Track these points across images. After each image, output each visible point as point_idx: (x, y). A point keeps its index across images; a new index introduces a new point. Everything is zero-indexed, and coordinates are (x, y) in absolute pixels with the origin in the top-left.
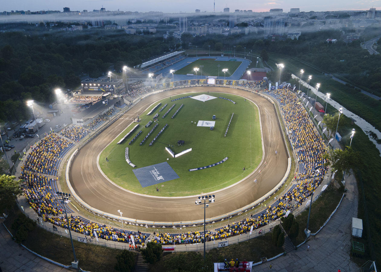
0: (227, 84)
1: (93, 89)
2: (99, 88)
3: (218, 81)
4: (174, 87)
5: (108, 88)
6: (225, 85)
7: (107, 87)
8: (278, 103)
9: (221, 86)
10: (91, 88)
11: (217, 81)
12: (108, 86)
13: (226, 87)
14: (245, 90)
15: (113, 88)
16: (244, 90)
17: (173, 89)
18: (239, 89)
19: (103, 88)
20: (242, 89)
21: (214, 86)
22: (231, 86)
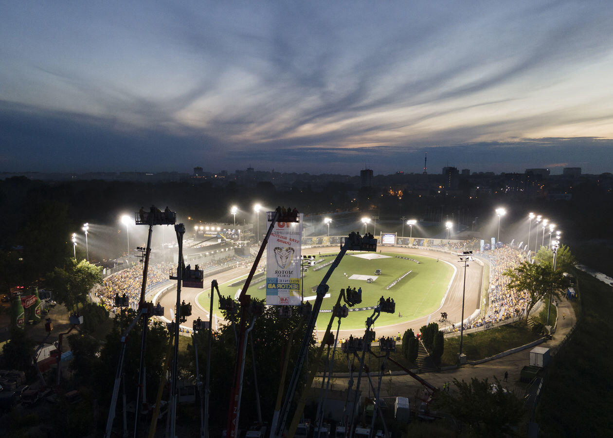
0: (414, 245)
1: (210, 234)
2: (218, 234)
3: (400, 240)
4: (329, 244)
5: (231, 234)
6: (410, 245)
7: (229, 233)
8: (491, 265)
9: (404, 246)
10: (207, 234)
11: (398, 239)
12: (232, 230)
13: (412, 248)
14: (442, 252)
15: (237, 234)
16: (440, 251)
17: (327, 246)
18: (432, 250)
19: (224, 234)
20: (438, 251)
21: (393, 246)
22: (420, 247)
